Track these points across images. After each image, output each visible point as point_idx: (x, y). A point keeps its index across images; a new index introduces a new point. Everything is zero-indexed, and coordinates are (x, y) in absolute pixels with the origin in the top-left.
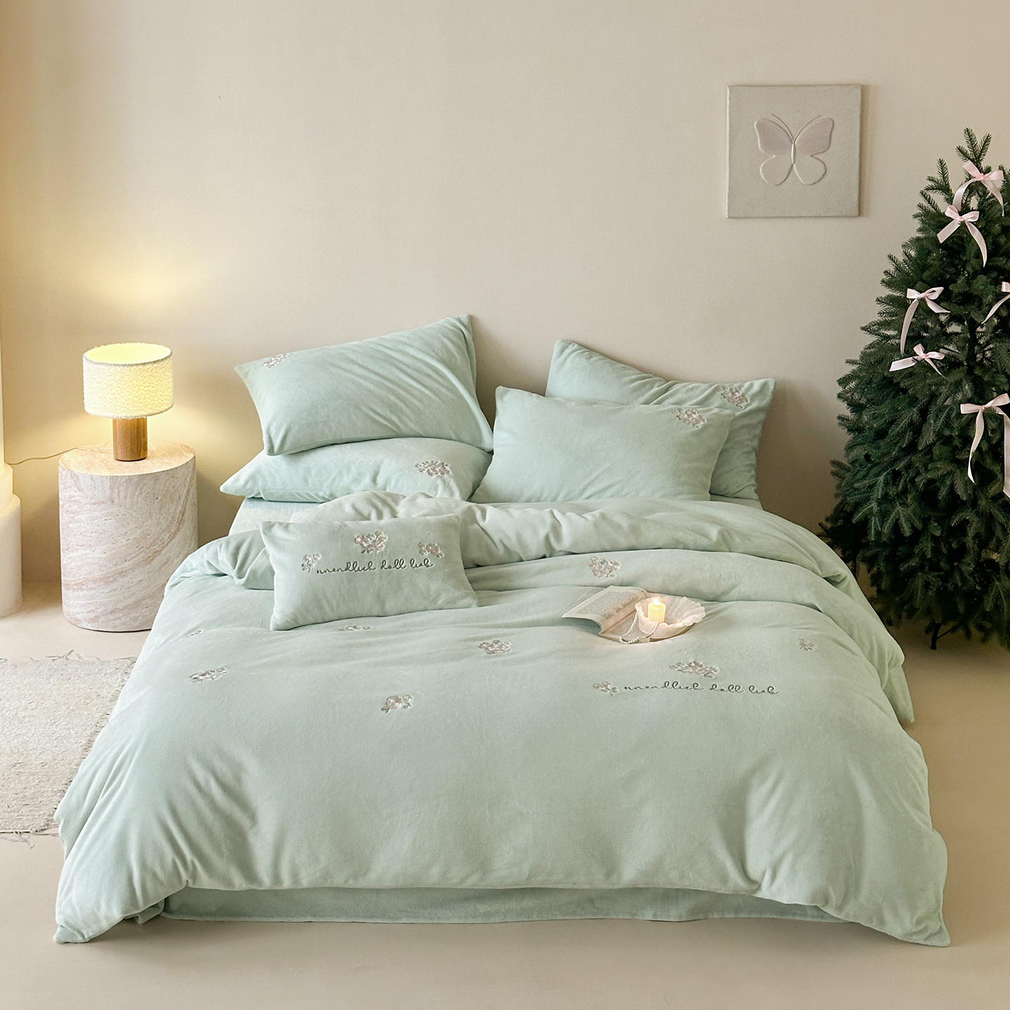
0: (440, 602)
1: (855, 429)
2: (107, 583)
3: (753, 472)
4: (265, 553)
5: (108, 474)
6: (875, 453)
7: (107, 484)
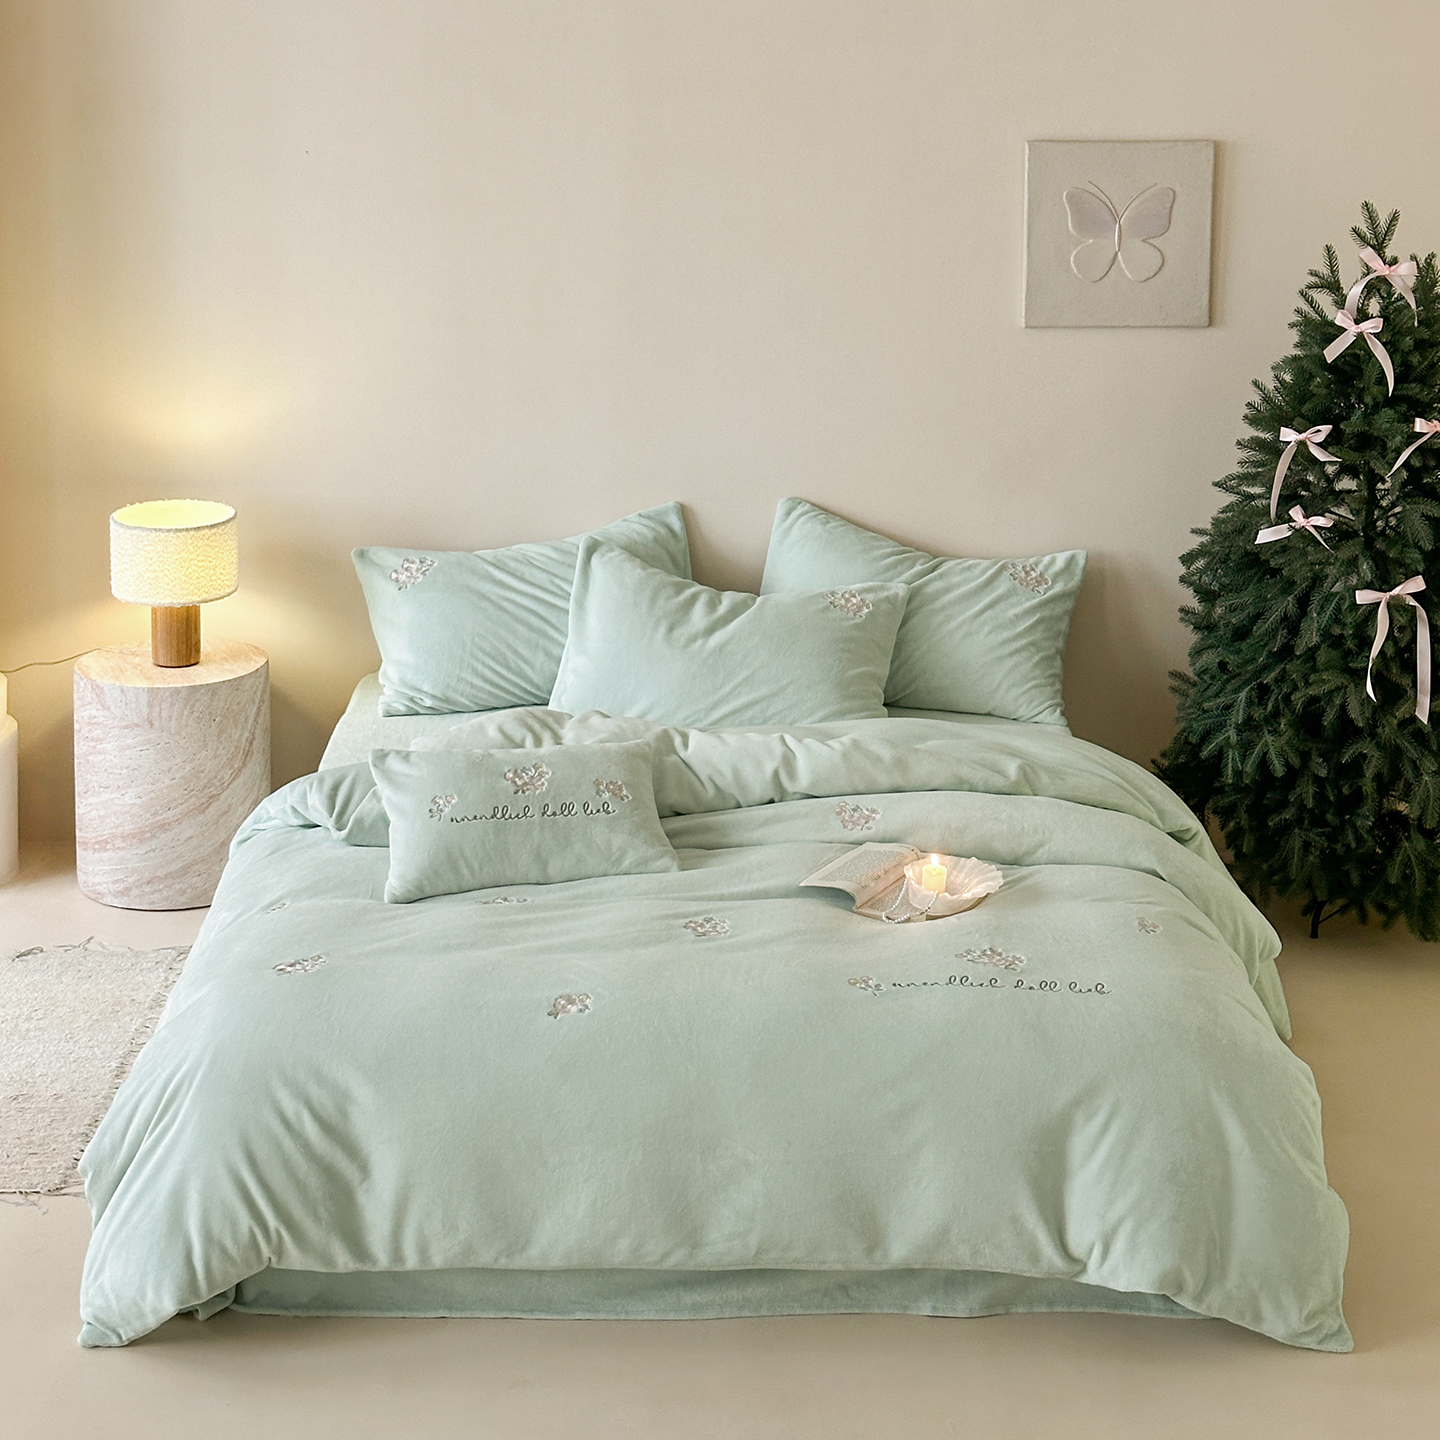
0: (626, 863)
1: (1204, 626)
2: (142, 841)
3: (1058, 686)
4: (375, 793)
5: (146, 685)
6: (1232, 660)
7: (144, 699)
